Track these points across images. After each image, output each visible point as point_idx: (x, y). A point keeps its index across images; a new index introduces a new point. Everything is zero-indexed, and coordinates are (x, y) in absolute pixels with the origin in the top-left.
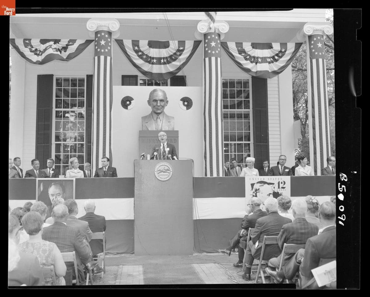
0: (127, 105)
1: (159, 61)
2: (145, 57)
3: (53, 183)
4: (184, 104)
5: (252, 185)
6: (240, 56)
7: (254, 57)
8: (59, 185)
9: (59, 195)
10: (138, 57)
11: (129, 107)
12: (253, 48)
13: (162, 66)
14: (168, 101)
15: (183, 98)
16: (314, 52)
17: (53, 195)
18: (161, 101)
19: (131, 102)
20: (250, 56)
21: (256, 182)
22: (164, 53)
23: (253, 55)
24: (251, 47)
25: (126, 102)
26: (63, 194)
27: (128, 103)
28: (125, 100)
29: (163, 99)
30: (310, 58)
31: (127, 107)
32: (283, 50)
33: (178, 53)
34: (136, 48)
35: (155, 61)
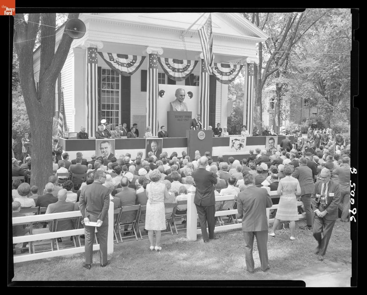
1: (178, 70)
2: (171, 68)
3: (153, 141)
4: (189, 96)
5: (232, 141)
6: (215, 71)
7: (222, 72)
8: (156, 142)
9: (155, 146)
10: (167, 68)
11: (163, 96)
12: (222, 66)
13: (180, 73)
15: (188, 92)
16: (250, 72)
17: (153, 146)
19: (164, 93)
20: (220, 71)
22: (180, 66)
23: (221, 71)
24: (221, 66)
25: (161, 93)
26: (157, 146)
32: (235, 69)
33: (187, 67)
34: (167, 63)
35: (176, 70)
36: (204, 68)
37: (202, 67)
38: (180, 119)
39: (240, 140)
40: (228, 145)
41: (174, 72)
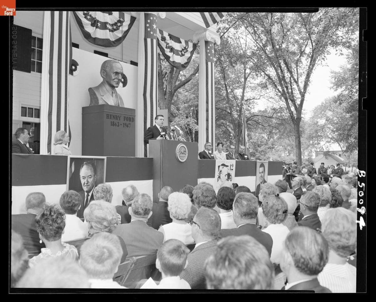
0: (72, 70)
1: (104, 26)
2: (89, 18)
3: (85, 163)
5: (219, 167)
6: (163, 43)
7: (172, 48)
8: (91, 165)
9: (90, 178)
16: (210, 56)
17: (84, 178)
19: (77, 67)
21: (220, 165)
22: (108, 19)
23: (170, 45)
24: (169, 37)
26: (94, 176)
27: (74, 68)
30: (206, 60)
31: (73, 73)
32: (186, 47)
33: (119, 24)
35: (99, 25)
36: (150, 31)
37: (146, 28)
38: (116, 121)
39: (228, 166)
40: (214, 177)
41: (95, 28)
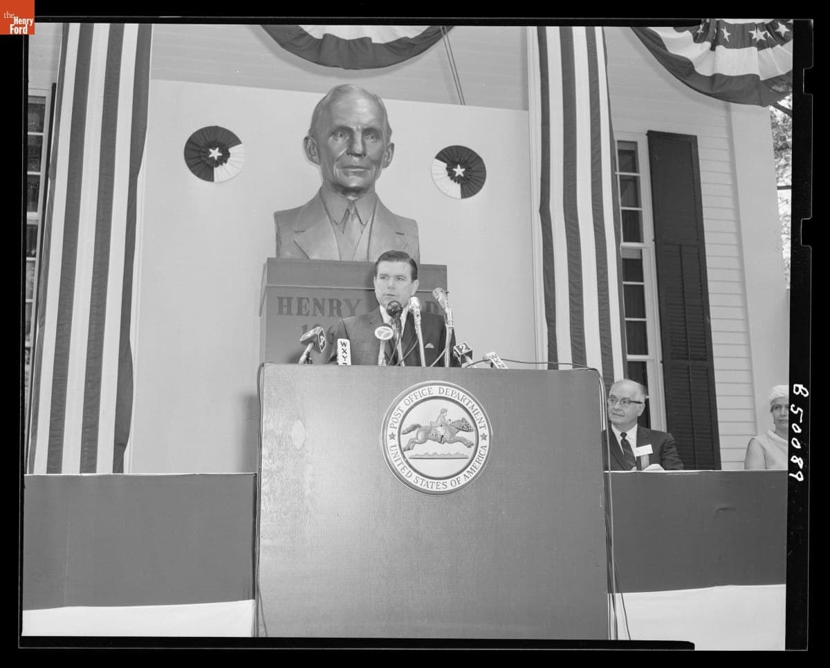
0: (208, 162)
4: (451, 175)
11: (218, 171)
14: (393, 145)
15: (446, 150)
18: (368, 131)
19: (231, 150)
25: (207, 151)
27: (215, 153)
28: (202, 143)
29: (375, 124)
31: (213, 172)
